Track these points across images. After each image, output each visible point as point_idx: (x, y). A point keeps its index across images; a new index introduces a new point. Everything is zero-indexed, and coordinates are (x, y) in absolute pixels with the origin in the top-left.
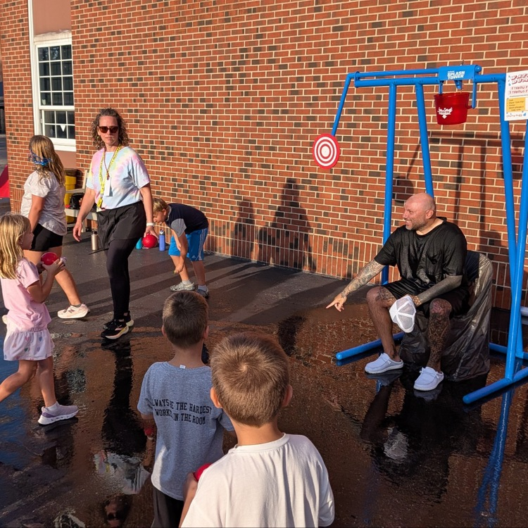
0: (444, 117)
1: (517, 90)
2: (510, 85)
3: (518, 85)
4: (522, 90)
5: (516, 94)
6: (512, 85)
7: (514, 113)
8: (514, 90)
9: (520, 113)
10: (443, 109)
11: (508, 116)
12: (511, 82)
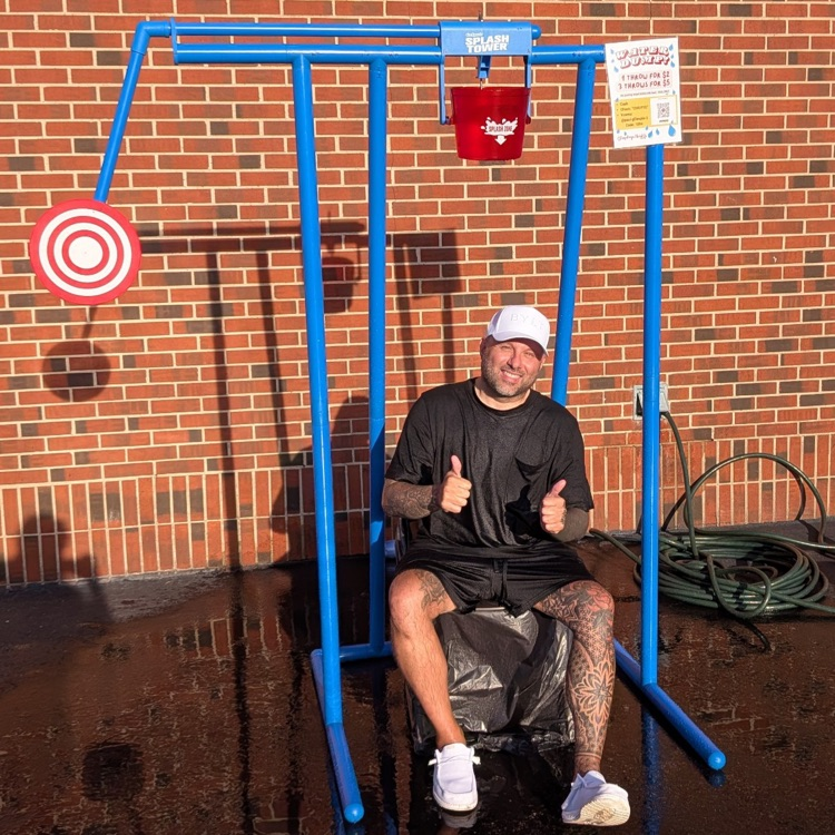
0: (501, 140)
1: (634, 82)
2: (616, 70)
3: (633, 70)
4: (642, 81)
5: (631, 91)
6: (622, 72)
7: (631, 132)
8: (627, 81)
9: (641, 131)
10: (499, 122)
11: (620, 138)
12: (618, 64)
